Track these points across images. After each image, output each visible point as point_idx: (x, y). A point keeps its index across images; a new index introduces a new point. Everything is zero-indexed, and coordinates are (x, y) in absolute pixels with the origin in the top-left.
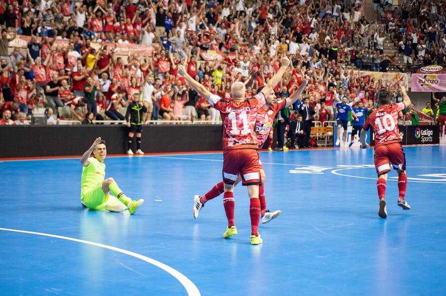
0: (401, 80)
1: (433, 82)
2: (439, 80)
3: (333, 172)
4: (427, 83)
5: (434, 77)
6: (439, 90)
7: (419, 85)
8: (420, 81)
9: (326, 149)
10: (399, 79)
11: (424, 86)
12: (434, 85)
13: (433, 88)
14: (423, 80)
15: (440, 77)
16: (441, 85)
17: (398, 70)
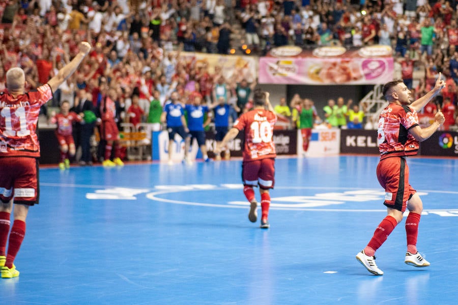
0: (246, 66)
1: (288, 69)
2: (296, 67)
3: (150, 196)
4: (280, 71)
5: (290, 63)
6: (296, 81)
7: (270, 73)
8: (271, 68)
9: (140, 164)
10: (242, 66)
11: (277, 76)
12: (290, 74)
13: (289, 79)
14: (275, 67)
15: (299, 63)
16: (300, 73)
17: (240, 52)
